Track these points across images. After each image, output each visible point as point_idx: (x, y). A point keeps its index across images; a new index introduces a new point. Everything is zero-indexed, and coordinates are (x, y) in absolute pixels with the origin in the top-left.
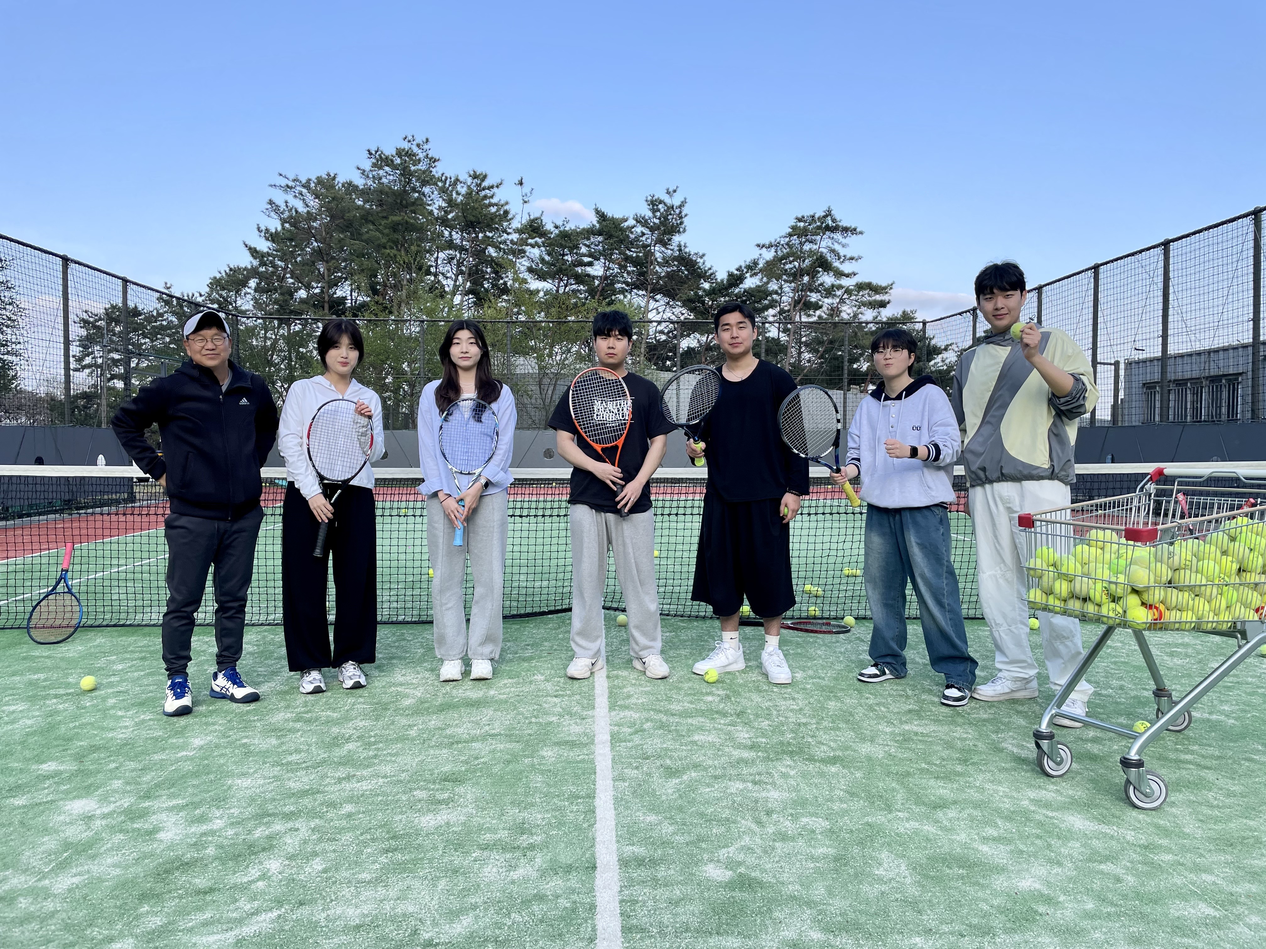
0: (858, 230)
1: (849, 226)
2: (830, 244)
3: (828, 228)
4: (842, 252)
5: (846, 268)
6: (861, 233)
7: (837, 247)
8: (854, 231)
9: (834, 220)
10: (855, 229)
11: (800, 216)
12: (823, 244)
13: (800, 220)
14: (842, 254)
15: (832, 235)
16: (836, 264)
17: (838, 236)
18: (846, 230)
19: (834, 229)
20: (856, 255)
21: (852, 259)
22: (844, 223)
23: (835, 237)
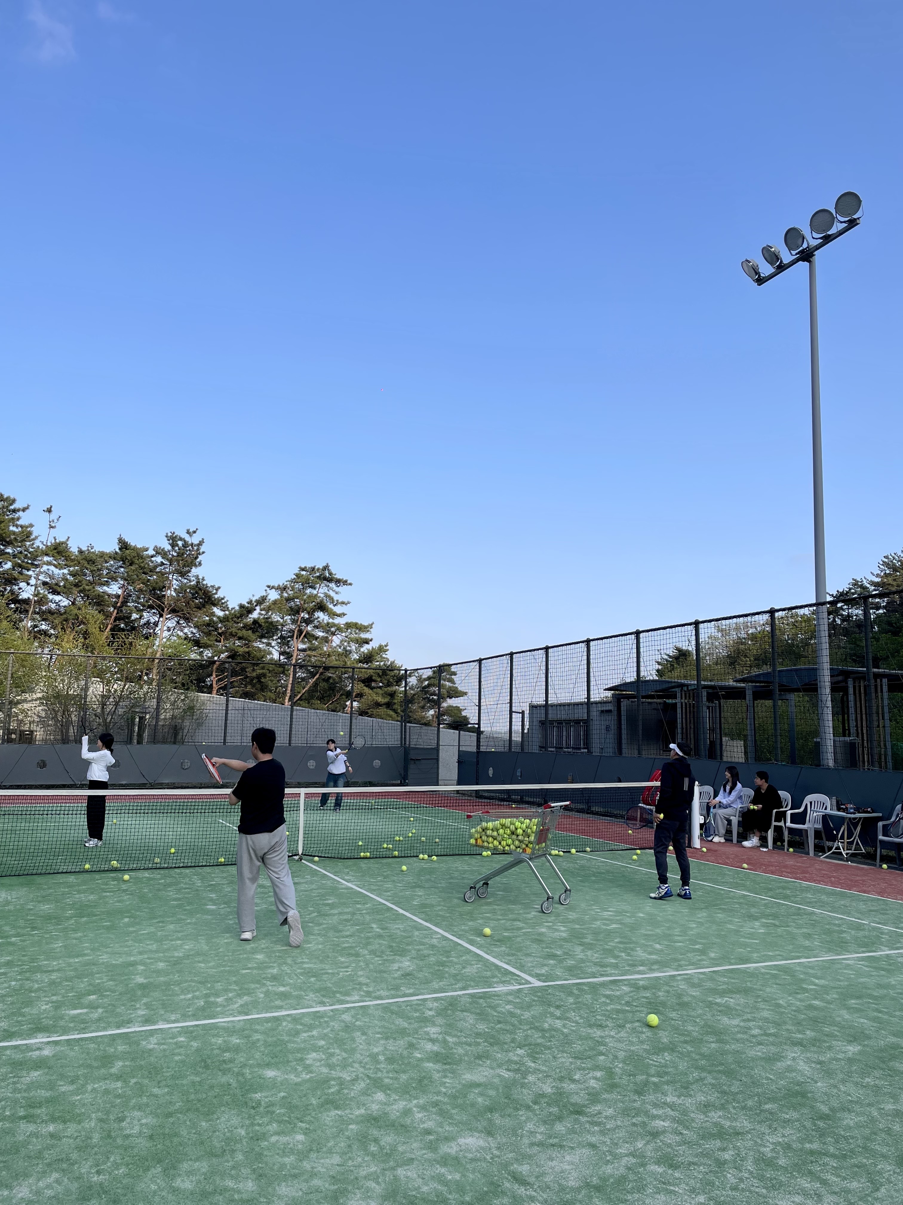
0: (349, 582)
1: (341, 578)
2: (326, 591)
3: (325, 579)
4: (336, 597)
5: (338, 609)
6: (350, 584)
7: (332, 593)
8: (345, 583)
9: (330, 574)
10: (346, 581)
11: (303, 566)
12: (321, 590)
13: (303, 569)
14: (335, 599)
15: (328, 584)
16: (331, 606)
17: (332, 585)
18: (338, 582)
19: (330, 580)
20: (346, 601)
21: (343, 603)
22: (338, 576)
23: (330, 585)
